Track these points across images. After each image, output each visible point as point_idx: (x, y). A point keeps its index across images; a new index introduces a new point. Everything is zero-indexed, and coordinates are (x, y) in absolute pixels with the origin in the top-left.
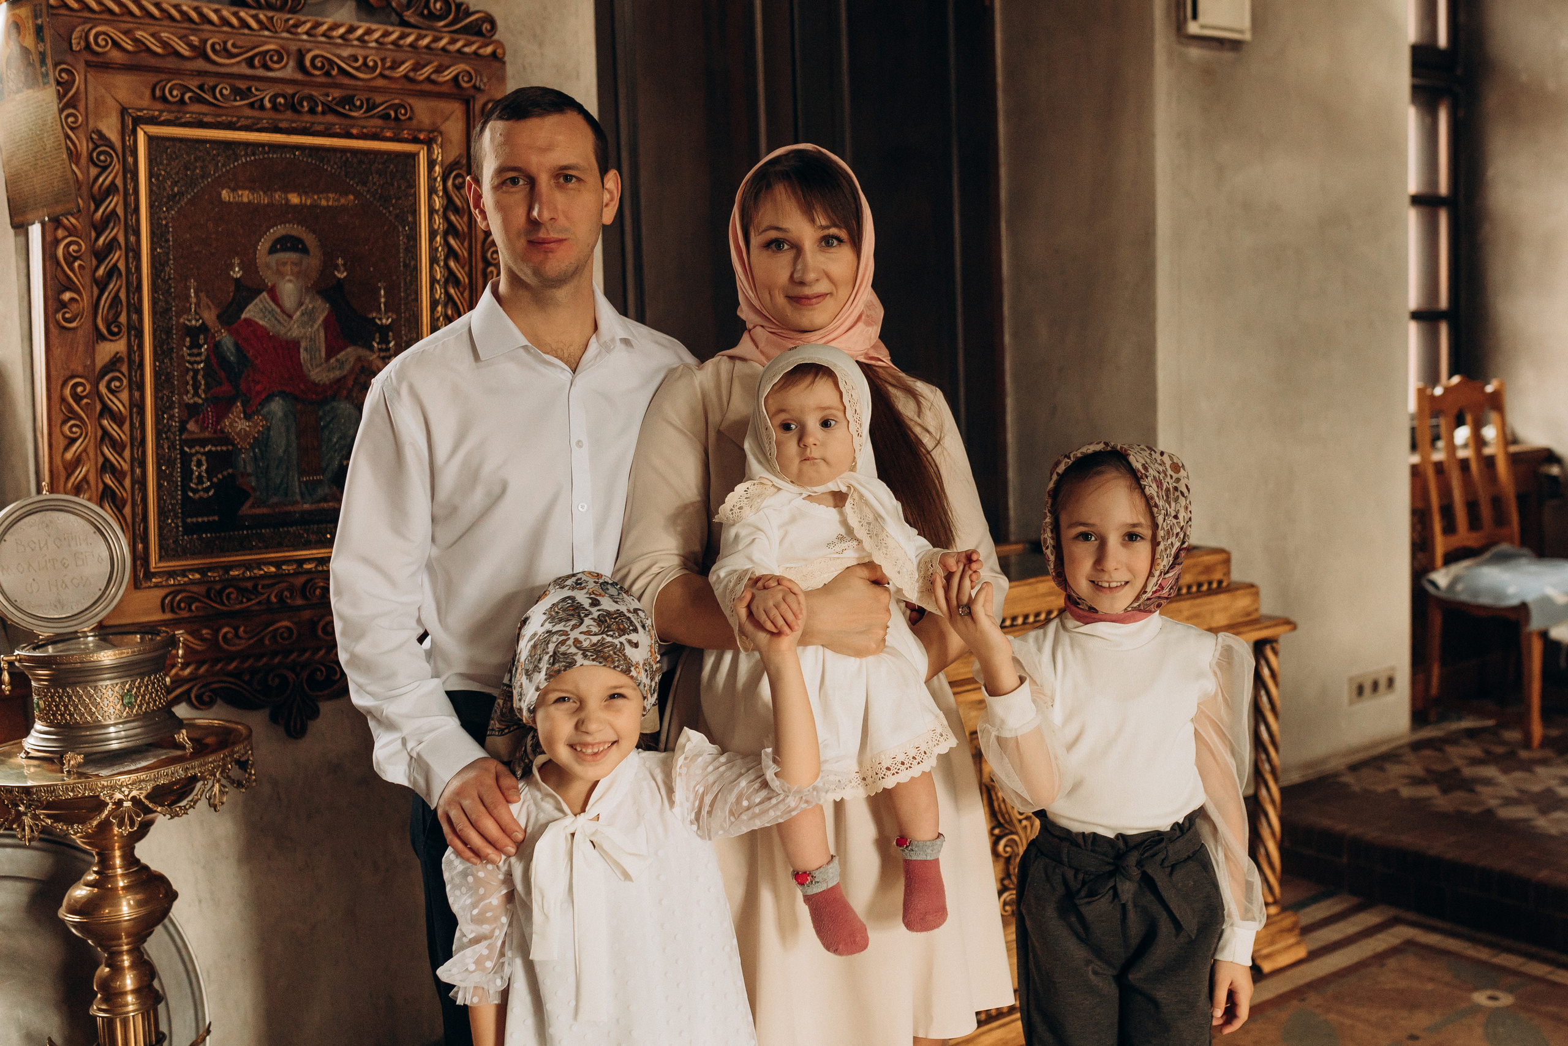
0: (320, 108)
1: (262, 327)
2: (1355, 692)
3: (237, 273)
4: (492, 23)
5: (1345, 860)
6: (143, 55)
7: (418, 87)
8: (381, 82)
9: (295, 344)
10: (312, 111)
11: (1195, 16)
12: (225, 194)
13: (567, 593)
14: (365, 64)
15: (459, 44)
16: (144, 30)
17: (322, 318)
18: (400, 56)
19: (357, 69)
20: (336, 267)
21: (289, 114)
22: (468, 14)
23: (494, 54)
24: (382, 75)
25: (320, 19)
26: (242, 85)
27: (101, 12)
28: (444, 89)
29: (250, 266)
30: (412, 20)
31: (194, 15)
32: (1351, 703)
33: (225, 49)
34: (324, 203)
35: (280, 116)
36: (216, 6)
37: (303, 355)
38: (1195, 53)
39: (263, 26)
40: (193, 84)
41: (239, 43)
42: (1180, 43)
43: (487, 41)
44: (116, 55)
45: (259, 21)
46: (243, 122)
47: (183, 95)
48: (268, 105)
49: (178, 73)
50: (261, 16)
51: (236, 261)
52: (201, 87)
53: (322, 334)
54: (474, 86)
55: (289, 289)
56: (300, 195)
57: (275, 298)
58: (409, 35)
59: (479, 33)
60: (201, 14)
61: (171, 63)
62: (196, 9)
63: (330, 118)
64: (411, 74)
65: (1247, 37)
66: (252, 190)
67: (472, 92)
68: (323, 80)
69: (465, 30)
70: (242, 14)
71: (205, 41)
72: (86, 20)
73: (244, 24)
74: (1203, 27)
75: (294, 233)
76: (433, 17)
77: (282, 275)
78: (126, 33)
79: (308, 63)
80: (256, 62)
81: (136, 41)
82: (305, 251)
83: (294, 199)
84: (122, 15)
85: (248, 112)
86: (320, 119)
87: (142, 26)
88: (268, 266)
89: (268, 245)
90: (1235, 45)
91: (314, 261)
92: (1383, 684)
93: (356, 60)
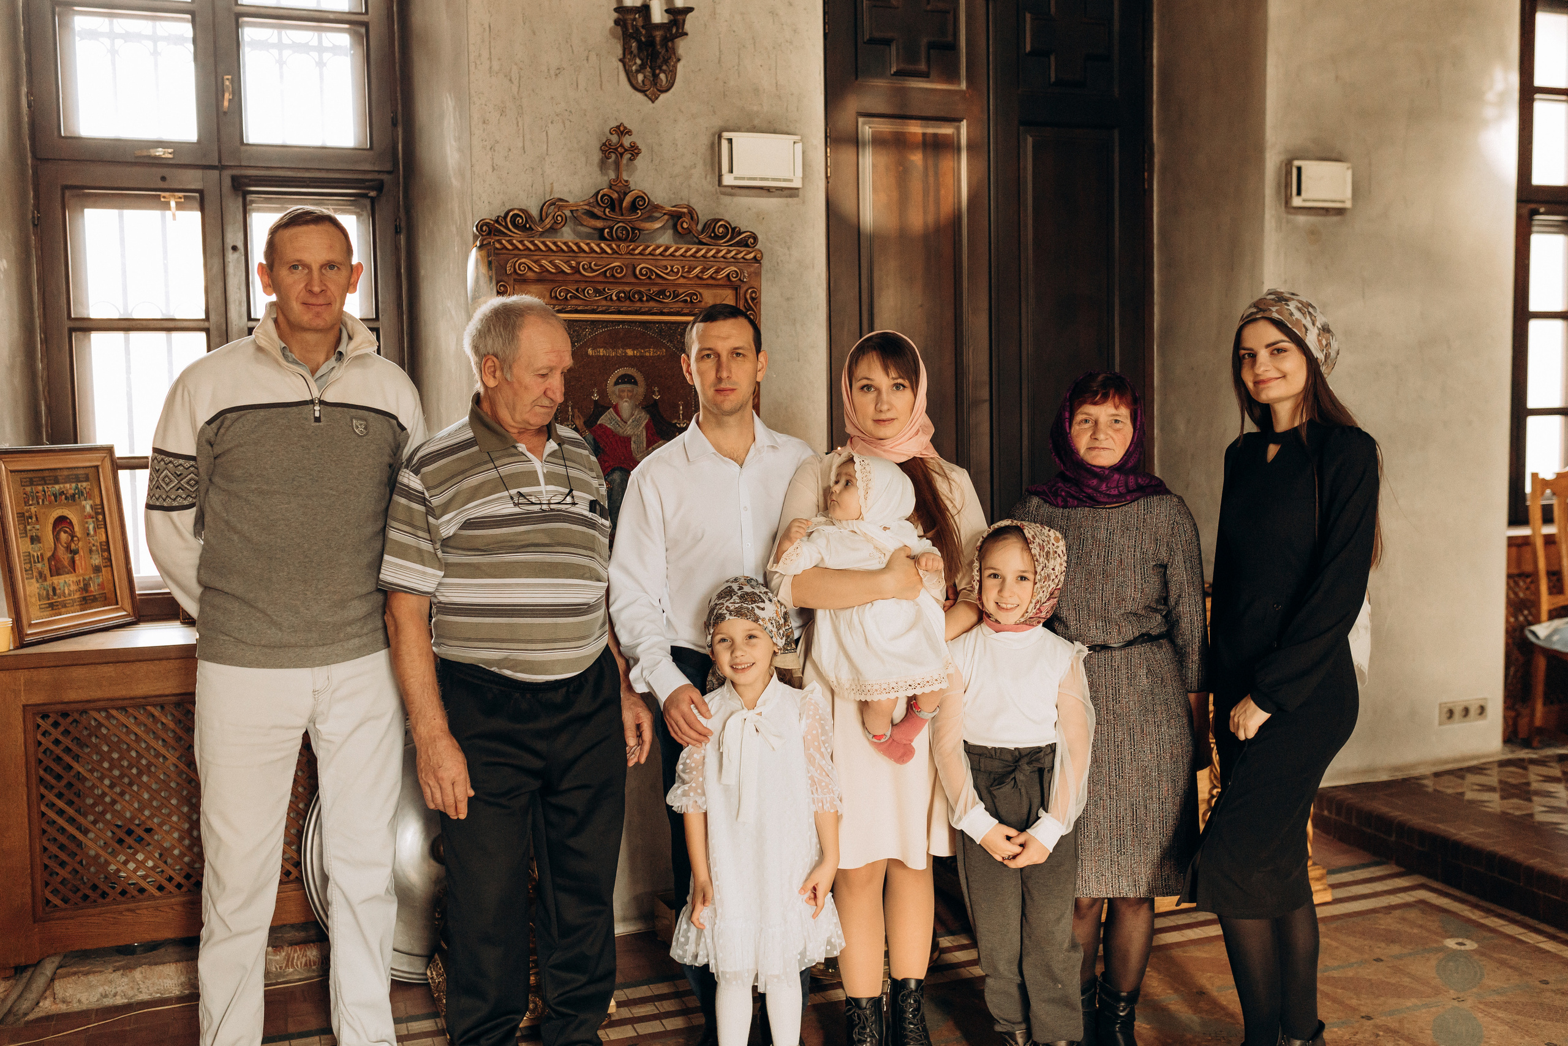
0: (645, 298)
1: (609, 429)
2: (1445, 716)
3: (596, 397)
4: (755, 238)
5: (1393, 839)
6: (545, 274)
7: (705, 282)
8: (682, 281)
9: (627, 440)
10: (641, 300)
11: (1299, 193)
12: (590, 351)
13: (729, 584)
14: (672, 270)
15: (733, 253)
16: (546, 260)
17: (644, 423)
18: (694, 264)
19: (667, 274)
20: (654, 393)
21: (628, 303)
22: (740, 233)
23: (755, 257)
24: (681, 276)
25: (649, 244)
26: (600, 287)
27: (524, 250)
28: (720, 282)
29: (603, 393)
30: (704, 241)
31: (575, 248)
32: (1441, 724)
33: (590, 267)
34: (647, 354)
35: (623, 304)
36: (588, 241)
37: (633, 446)
38: (1301, 219)
39: (614, 252)
40: (572, 288)
41: (599, 263)
42: (1288, 213)
43: (750, 250)
44: (530, 274)
45: (612, 249)
46: (600, 309)
47: (567, 295)
48: (614, 298)
49: (565, 283)
50: (614, 246)
51: (595, 390)
52: (577, 290)
53: (644, 433)
54: (740, 279)
55: (625, 406)
56: (634, 350)
57: (617, 412)
58: (701, 250)
59: (747, 245)
60: (579, 247)
61: (560, 278)
62: (577, 244)
63: (652, 304)
64: (700, 275)
65: (1348, 205)
66: (605, 348)
67: (739, 283)
68: (648, 281)
69: (738, 244)
70: (603, 245)
71: (579, 263)
72: (516, 256)
73: (603, 251)
74: (1304, 200)
75: (629, 373)
76: (717, 237)
77: (621, 398)
78: (535, 262)
79: (638, 272)
80: (608, 274)
81: (541, 266)
82: (635, 383)
83: (630, 352)
84: (535, 251)
85: (604, 303)
86: (647, 305)
87: (545, 257)
88: (614, 392)
89: (614, 380)
90: (1340, 212)
91: (641, 389)
92: (1473, 711)
93: (667, 269)
